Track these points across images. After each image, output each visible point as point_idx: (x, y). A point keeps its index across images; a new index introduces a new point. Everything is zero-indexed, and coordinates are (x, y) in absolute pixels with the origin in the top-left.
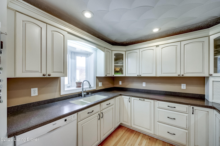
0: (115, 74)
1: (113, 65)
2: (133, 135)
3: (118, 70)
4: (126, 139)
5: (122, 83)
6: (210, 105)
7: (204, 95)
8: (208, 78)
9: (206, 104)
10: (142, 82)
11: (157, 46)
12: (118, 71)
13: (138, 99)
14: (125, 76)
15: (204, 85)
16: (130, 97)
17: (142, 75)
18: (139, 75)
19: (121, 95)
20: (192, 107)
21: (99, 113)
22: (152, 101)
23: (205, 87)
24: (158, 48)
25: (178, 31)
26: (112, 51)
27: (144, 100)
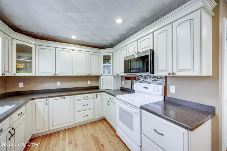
0: (17, 73)
1: (15, 59)
2: (53, 137)
3: (22, 67)
4: (46, 146)
5: (24, 85)
6: (102, 91)
7: (98, 86)
8: (100, 76)
9: (99, 91)
10: (56, 82)
11: (73, 50)
12: (22, 69)
13: (58, 98)
14: (34, 75)
15: (98, 80)
16: (47, 99)
17: (59, 75)
18: (55, 74)
19: (32, 99)
20: (96, 93)
21: (9, 130)
22: (72, 96)
23: (98, 82)
24: (74, 52)
25: (87, 44)
26: (12, 38)
27: (64, 98)
